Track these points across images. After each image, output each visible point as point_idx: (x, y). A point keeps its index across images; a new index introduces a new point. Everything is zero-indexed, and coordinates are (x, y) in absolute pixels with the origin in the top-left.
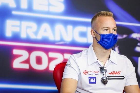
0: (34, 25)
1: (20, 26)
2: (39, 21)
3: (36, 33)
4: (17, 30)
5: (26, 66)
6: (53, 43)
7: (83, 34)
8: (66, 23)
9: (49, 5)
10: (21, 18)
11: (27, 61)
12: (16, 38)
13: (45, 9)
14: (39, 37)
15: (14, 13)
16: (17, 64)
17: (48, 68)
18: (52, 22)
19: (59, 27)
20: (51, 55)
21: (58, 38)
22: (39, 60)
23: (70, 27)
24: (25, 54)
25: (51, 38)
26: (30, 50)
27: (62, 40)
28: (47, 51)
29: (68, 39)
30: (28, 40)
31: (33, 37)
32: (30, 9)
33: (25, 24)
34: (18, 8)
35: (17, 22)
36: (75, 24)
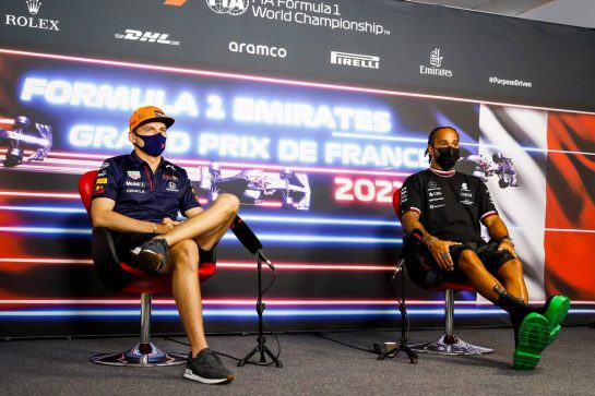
0: (357, 148)
1: (341, 150)
2: (363, 143)
3: (360, 158)
4: (338, 154)
5: (350, 198)
6: (380, 169)
7: (414, 158)
8: (394, 144)
9: (374, 124)
10: (342, 140)
11: (352, 192)
12: (337, 164)
13: (370, 129)
14: (364, 162)
15: (335, 134)
16: (340, 195)
17: (375, 198)
18: (378, 144)
19: (386, 149)
20: (379, 183)
21: (385, 164)
22: (365, 190)
23: (398, 149)
24: (348, 183)
25: (378, 163)
26: (354, 178)
27: (390, 165)
28: (373, 178)
29: (397, 164)
30: (351, 167)
31: (356, 162)
32: (352, 129)
33: (347, 147)
34: (339, 129)
35: (337, 146)
36: (404, 145)
